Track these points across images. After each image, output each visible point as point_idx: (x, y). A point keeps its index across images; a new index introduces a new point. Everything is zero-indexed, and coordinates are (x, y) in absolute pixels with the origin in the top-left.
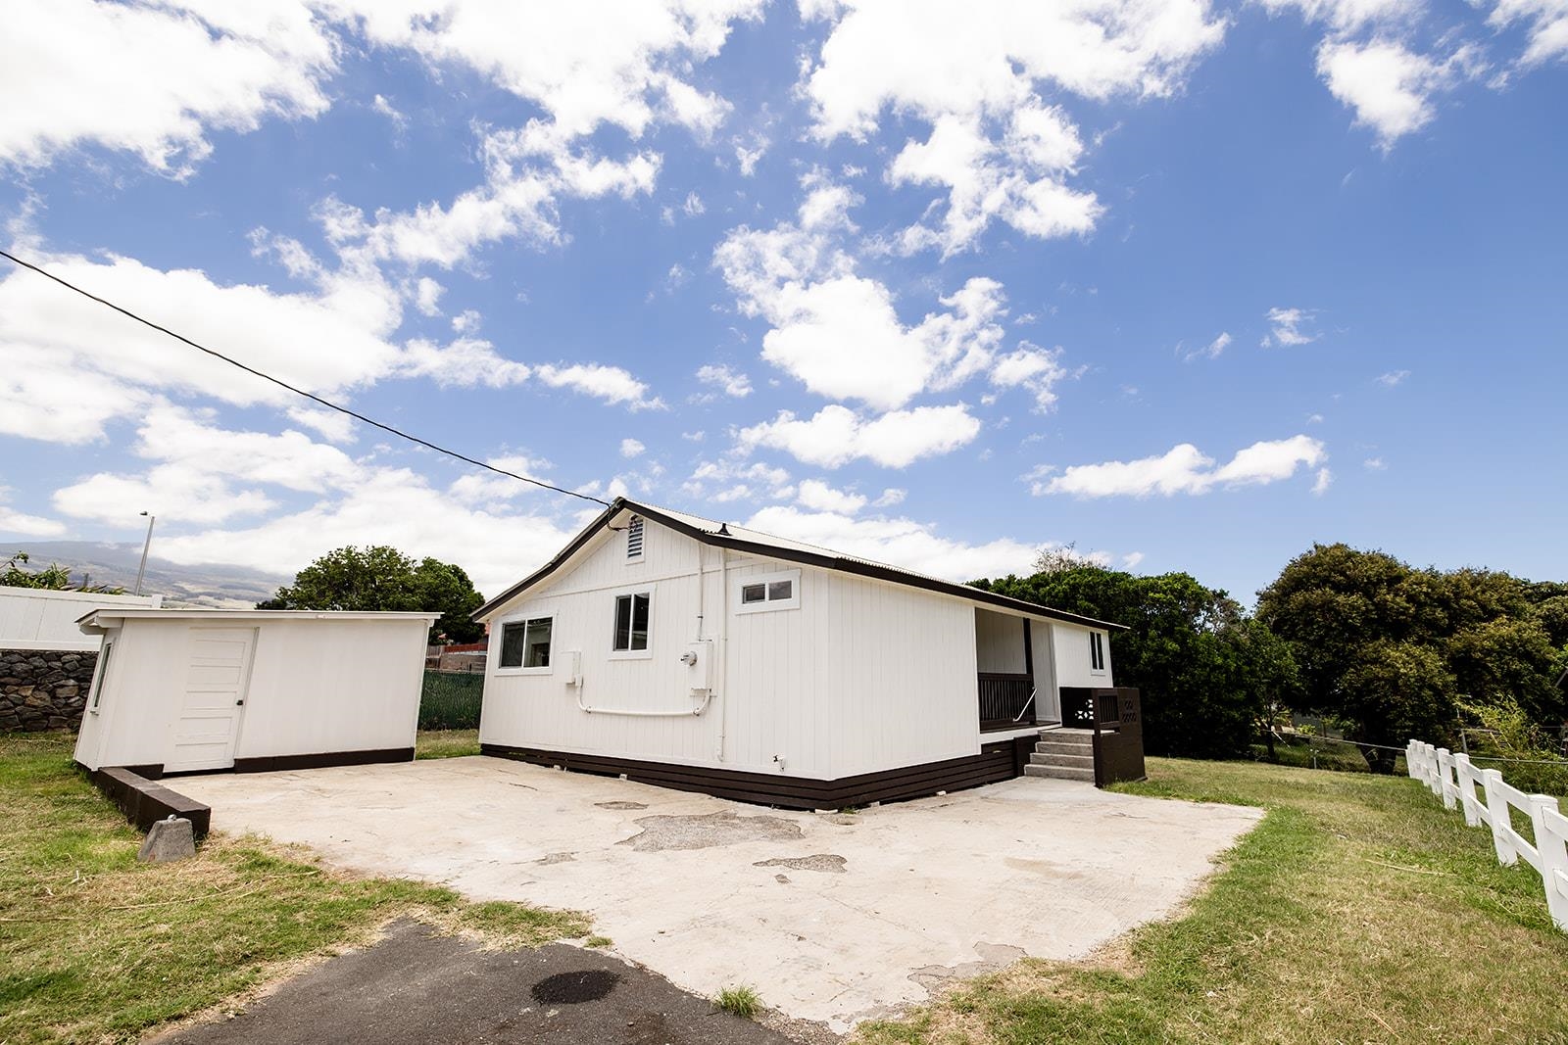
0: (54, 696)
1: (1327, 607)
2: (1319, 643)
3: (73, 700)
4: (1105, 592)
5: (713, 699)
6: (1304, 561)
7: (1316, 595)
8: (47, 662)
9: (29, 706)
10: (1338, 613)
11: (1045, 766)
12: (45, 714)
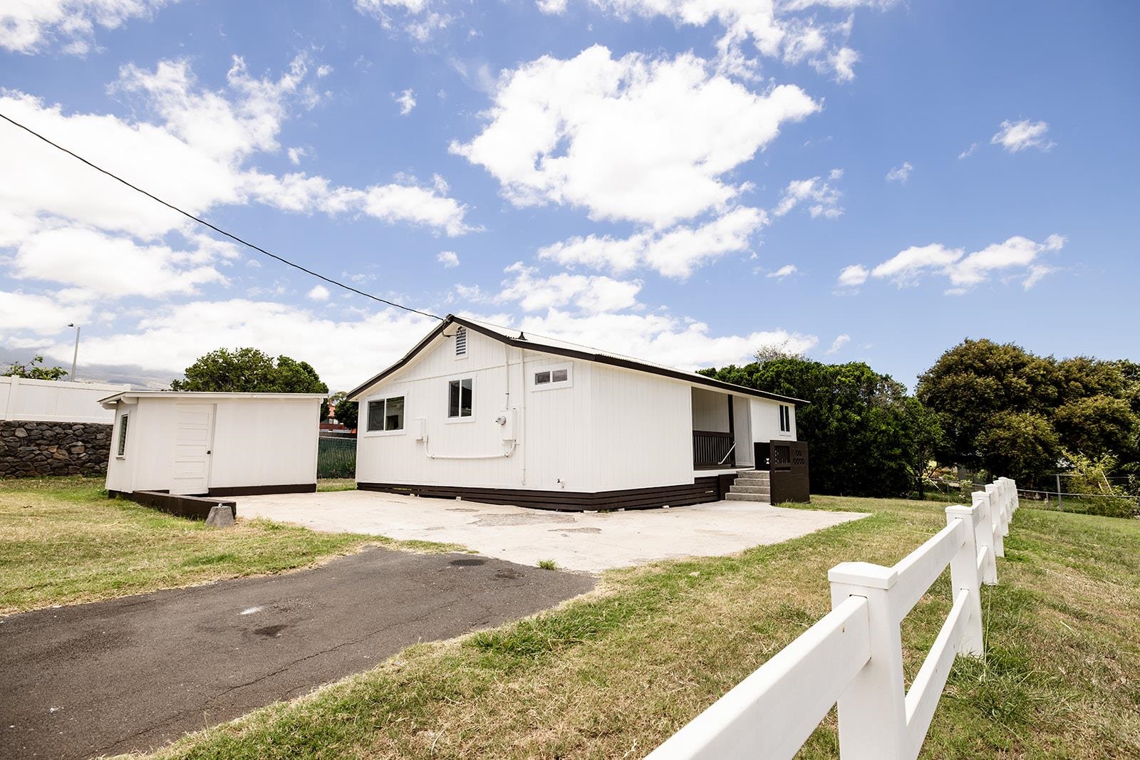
0: (70, 453)
1: (969, 386)
2: (961, 413)
3: (82, 455)
4: (801, 377)
5: (517, 446)
6: (956, 352)
7: (962, 378)
8: (64, 430)
9: (56, 459)
10: (975, 391)
11: (740, 494)
12: (66, 464)
